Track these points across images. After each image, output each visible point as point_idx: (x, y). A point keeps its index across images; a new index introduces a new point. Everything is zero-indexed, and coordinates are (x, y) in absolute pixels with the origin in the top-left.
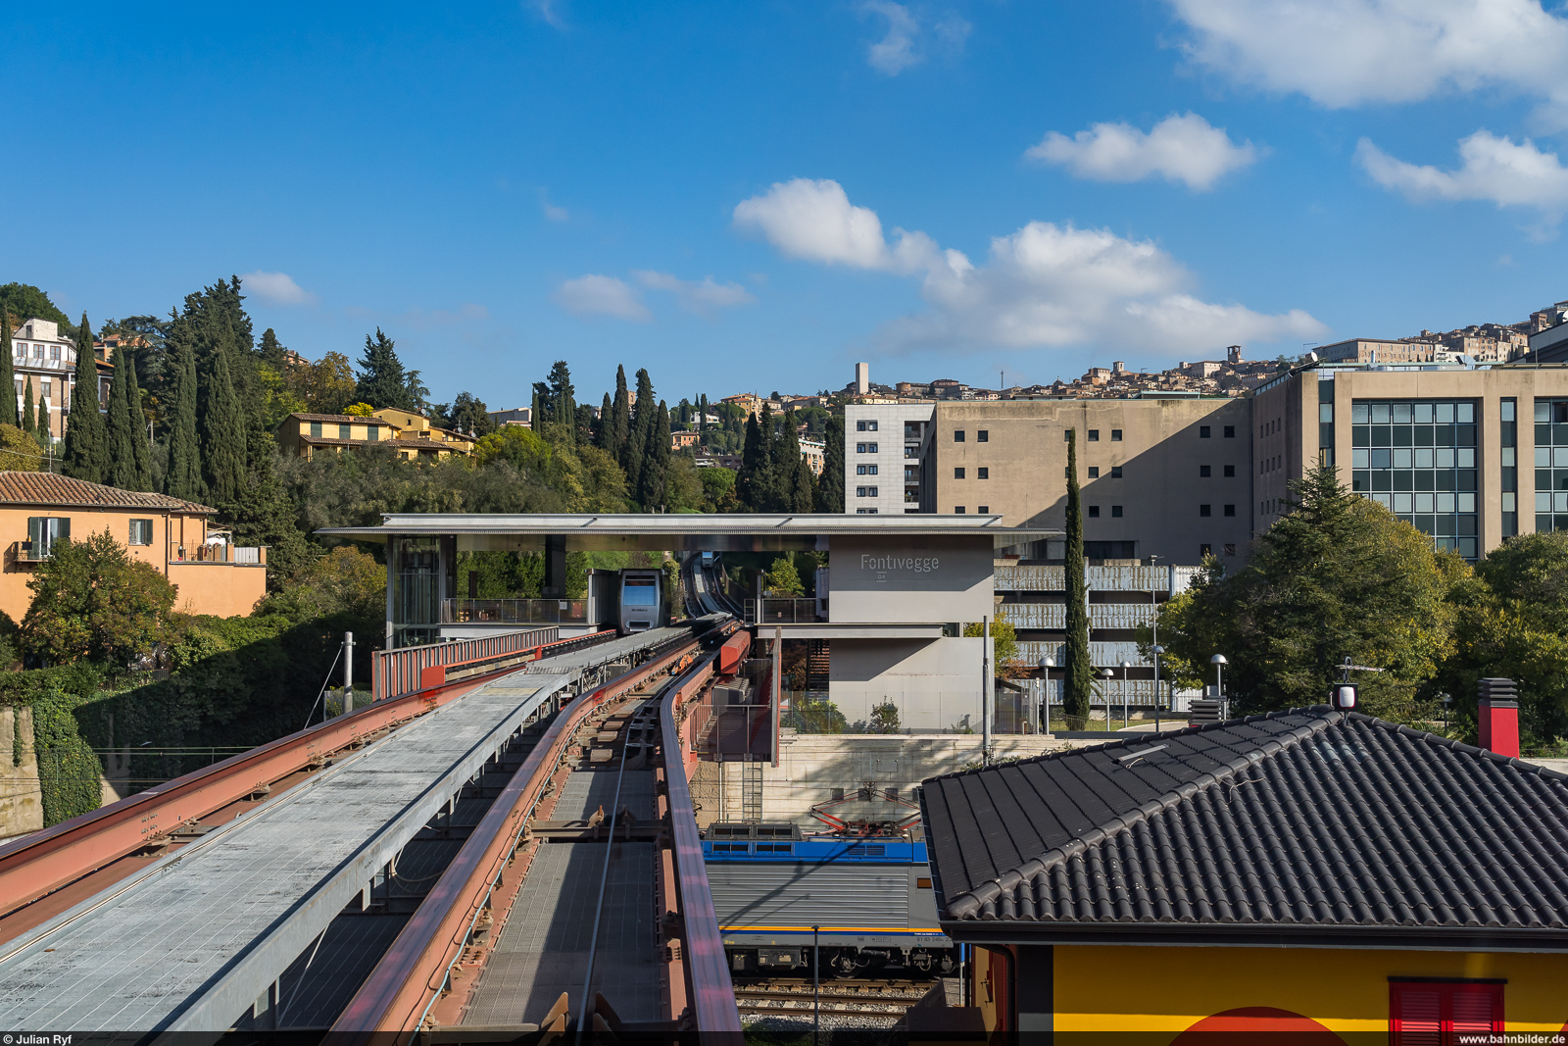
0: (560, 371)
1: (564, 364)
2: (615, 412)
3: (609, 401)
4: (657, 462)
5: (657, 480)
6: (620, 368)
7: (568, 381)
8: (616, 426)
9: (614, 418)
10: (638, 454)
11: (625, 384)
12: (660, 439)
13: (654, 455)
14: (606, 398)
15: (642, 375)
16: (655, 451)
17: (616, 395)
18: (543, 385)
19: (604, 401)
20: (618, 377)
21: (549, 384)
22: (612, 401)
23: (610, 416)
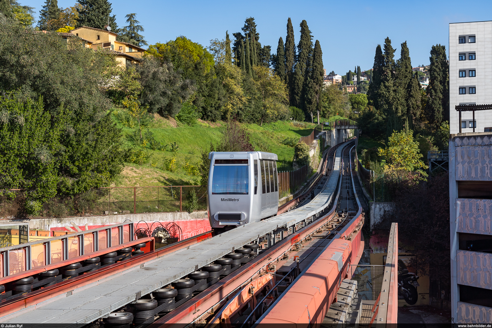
0: (250, 24)
1: (253, 19)
2: (287, 50)
3: (282, 42)
4: (314, 82)
5: (314, 94)
6: (289, 20)
7: (255, 30)
8: (287, 58)
9: (285, 54)
10: (301, 77)
11: (292, 31)
12: (316, 66)
13: (312, 77)
14: (280, 41)
15: (303, 25)
16: (312, 75)
17: (287, 39)
18: (239, 34)
19: (279, 43)
20: (288, 26)
21: (243, 34)
22: (285, 42)
23: (283, 53)
